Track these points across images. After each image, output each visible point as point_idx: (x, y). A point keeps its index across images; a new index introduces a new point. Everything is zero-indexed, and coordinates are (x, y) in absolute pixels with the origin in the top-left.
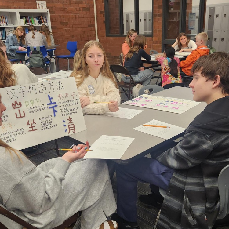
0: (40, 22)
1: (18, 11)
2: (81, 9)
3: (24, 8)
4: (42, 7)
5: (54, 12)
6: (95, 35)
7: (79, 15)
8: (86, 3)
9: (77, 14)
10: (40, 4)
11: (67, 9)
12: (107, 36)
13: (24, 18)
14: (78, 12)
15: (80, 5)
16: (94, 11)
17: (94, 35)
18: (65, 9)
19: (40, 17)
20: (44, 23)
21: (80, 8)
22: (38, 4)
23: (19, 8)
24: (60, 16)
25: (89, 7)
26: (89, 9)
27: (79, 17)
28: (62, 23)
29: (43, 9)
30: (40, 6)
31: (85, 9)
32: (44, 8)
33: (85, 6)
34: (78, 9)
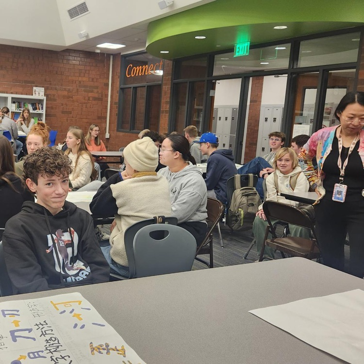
0: (35, 109)
1: (10, 96)
2: (91, 99)
3: (22, 94)
4: (39, 93)
5: (56, 99)
6: (106, 128)
7: (86, 105)
8: (98, 92)
9: (85, 103)
10: (37, 90)
11: (72, 97)
12: (118, 131)
13: (17, 103)
14: (86, 101)
15: (90, 94)
16: (108, 101)
17: (103, 129)
18: (68, 97)
19: (36, 103)
20: (39, 110)
21: (89, 98)
22: (35, 91)
23: (12, 93)
24: (62, 105)
25: (102, 96)
26: (102, 99)
27: (86, 107)
28: (63, 112)
29: (39, 95)
30: (37, 93)
31: (95, 99)
32: (41, 95)
33: (96, 95)
34: (87, 98)
